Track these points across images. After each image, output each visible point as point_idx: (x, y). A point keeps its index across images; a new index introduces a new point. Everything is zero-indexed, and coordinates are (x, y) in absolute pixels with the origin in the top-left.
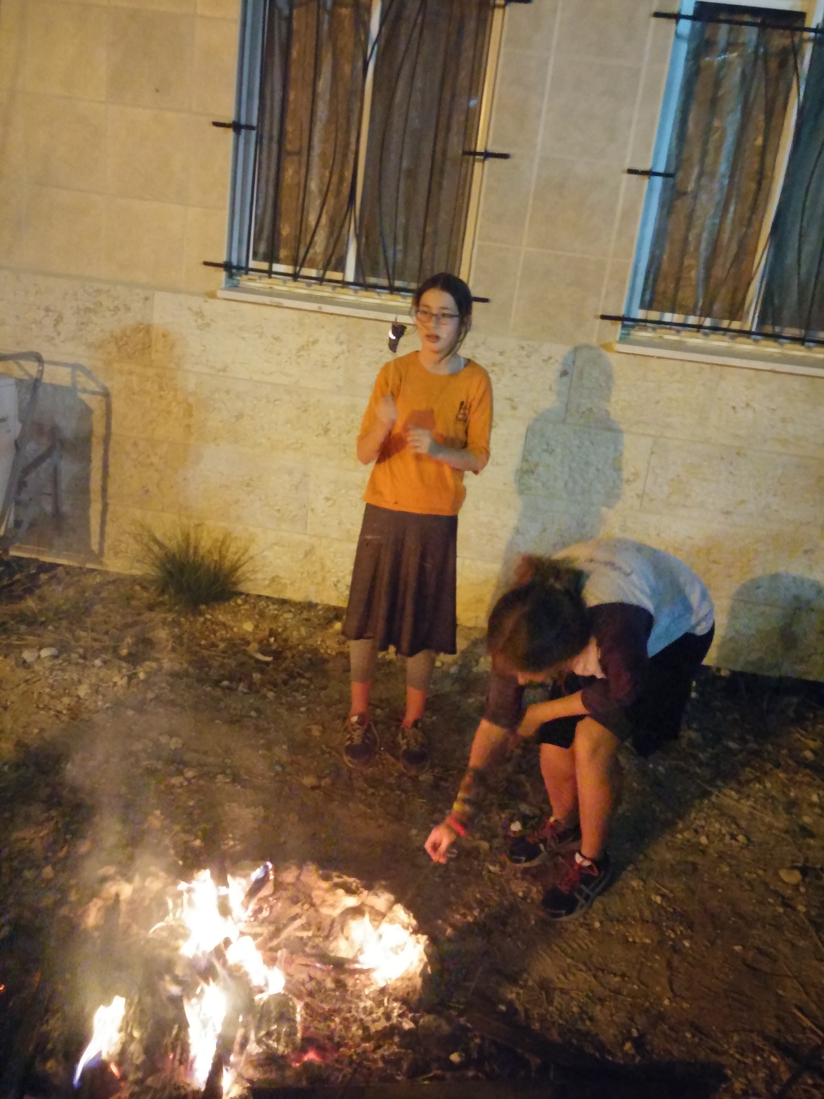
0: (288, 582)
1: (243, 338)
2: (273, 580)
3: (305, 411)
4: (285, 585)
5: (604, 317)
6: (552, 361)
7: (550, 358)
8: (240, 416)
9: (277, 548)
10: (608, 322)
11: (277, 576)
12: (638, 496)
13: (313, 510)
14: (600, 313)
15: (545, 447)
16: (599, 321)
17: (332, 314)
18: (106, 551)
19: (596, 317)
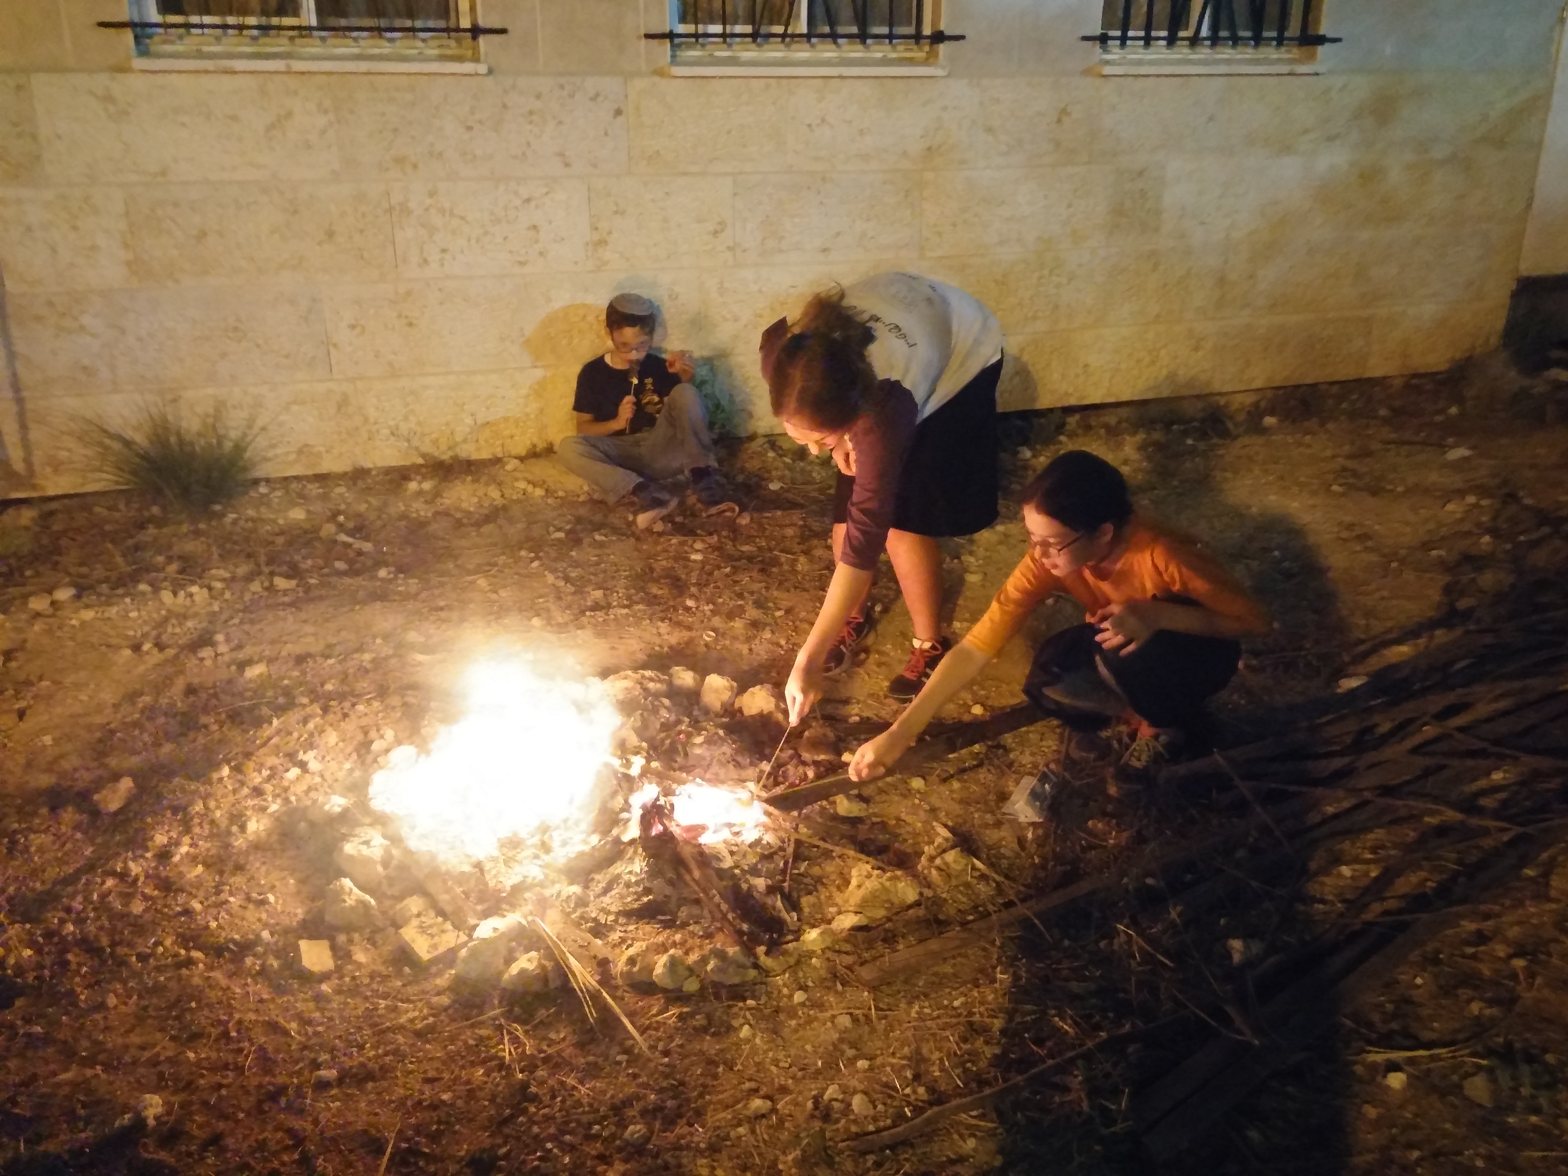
0: (322, 449)
1: (183, 125)
2: (300, 452)
3: (295, 212)
4: (319, 455)
5: (648, 36)
6: (600, 99)
7: (597, 95)
8: (202, 235)
9: (295, 408)
10: (655, 42)
11: (307, 445)
12: (729, 248)
13: (335, 345)
14: (642, 32)
15: (615, 208)
16: (644, 41)
17: (303, 73)
18: (37, 468)
19: (639, 38)
